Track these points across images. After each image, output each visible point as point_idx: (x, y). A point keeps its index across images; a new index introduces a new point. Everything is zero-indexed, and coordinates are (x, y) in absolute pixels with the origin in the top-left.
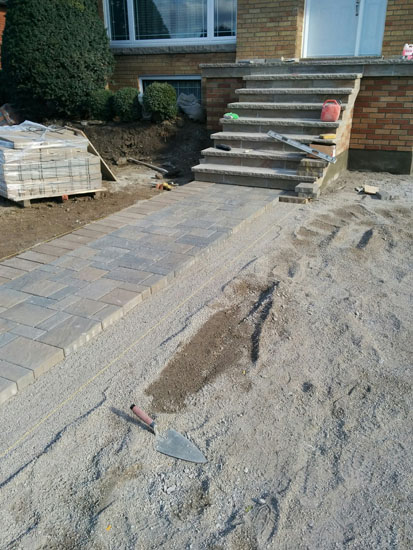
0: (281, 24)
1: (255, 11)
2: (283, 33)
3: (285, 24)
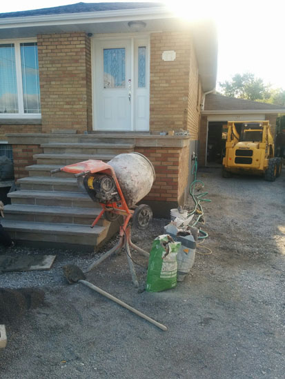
0: (75, 106)
1: (54, 97)
2: (77, 113)
3: (78, 106)
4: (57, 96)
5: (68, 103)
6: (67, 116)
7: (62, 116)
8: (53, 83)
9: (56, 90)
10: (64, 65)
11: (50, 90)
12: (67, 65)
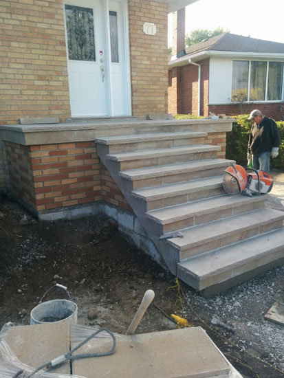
0: (51, 83)
1: (18, 66)
2: (56, 93)
3: (56, 83)
4: (23, 66)
5: (41, 78)
6: (40, 98)
7: (32, 98)
8: (14, 44)
9: (21, 56)
10: (31, 19)
11: (9, 55)
12: (36, 20)
